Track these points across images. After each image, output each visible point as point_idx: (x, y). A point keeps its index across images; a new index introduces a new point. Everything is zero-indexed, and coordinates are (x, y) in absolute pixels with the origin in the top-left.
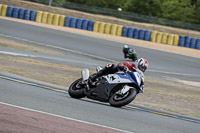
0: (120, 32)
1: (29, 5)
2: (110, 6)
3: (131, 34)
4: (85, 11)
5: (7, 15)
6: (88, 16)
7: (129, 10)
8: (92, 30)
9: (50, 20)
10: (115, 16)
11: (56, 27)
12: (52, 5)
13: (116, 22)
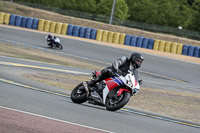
0: (180, 51)
2: (170, 25)
3: (191, 52)
4: (145, 29)
5: (67, 34)
6: (148, 35)
7: (189, 28)
8: (152, 48)
11: (116, 45)
12: (113, 24)
13: (177, 40)
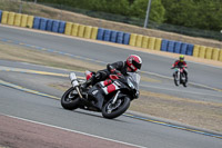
1: (122, 27)
4: (184, 34)
5: (98, 38)
8: (192, 55)
9: (146, 43)
10: (216, 39)
12: (147, 27)
